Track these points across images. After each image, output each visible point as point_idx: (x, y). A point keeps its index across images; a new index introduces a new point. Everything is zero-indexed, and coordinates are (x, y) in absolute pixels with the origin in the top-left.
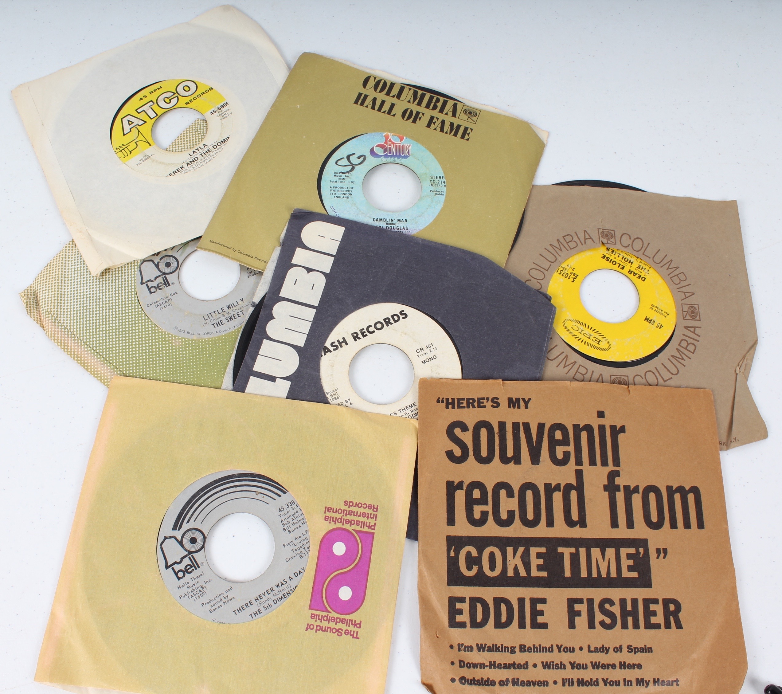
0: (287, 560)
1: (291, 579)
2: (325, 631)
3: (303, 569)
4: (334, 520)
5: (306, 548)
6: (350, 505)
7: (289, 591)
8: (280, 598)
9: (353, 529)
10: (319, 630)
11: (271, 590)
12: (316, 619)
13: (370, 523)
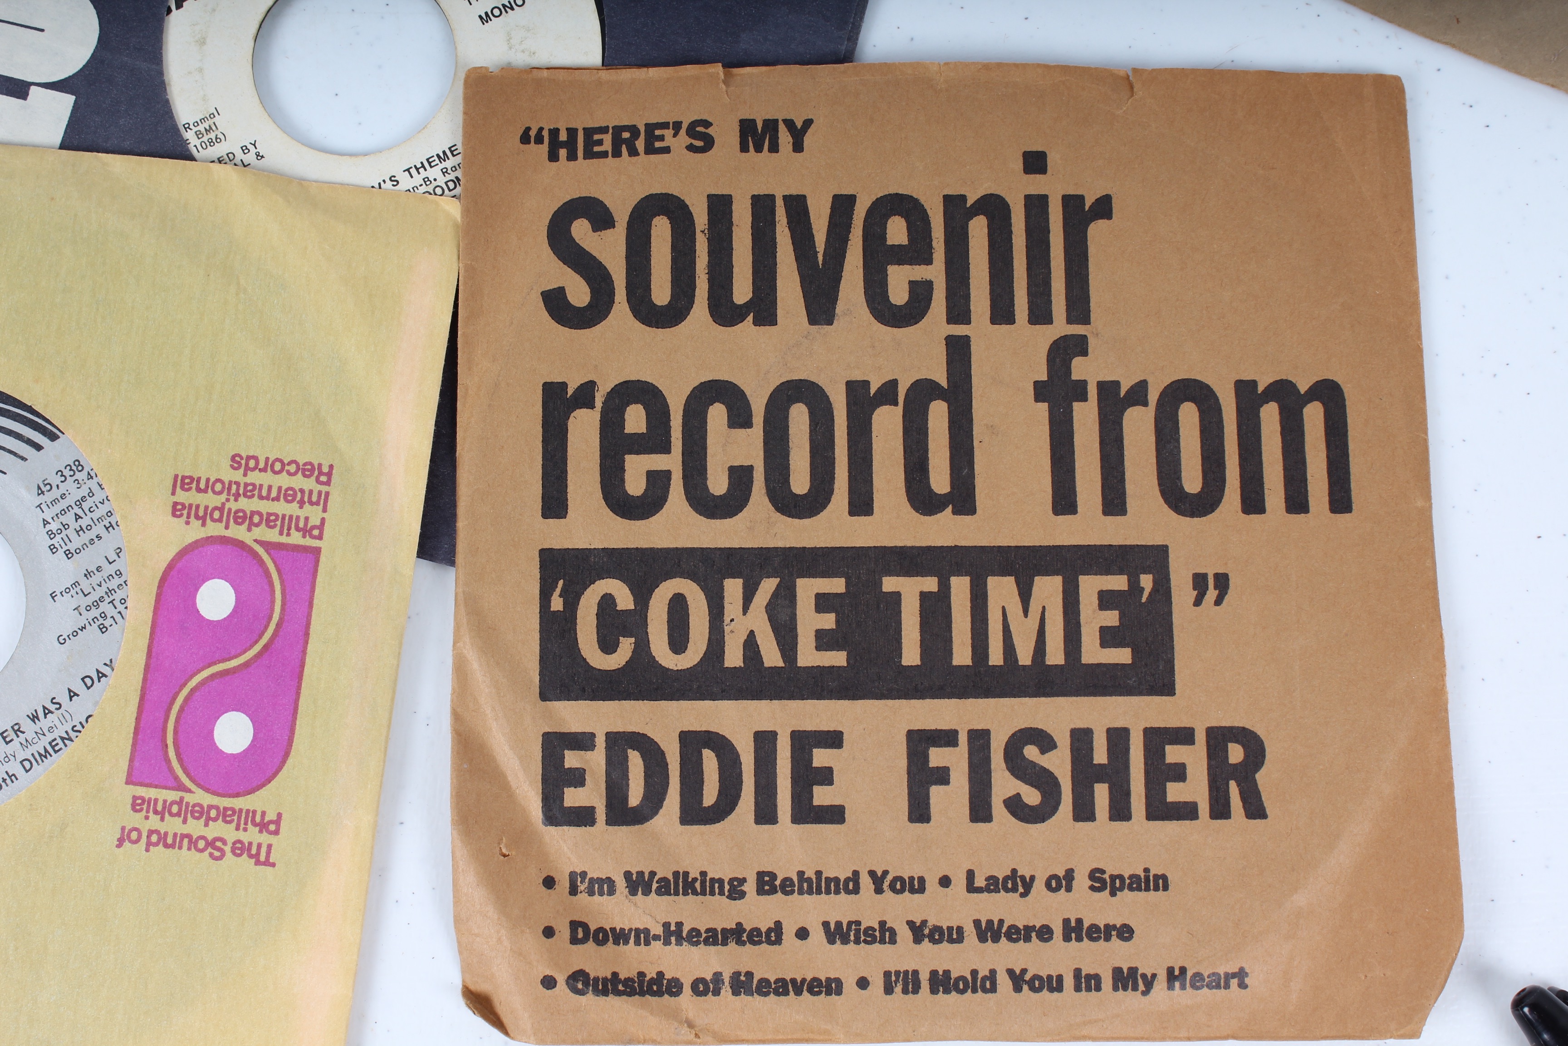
0: (61, 639)
1: (72, 694)
2: (172, 846)
3: (110, 664)
4: (201, 513)
5: (117, 603)
7: (66, 732)
8: (40, 755)
9: (255, 541)
10: (156, 844)
11: (15, 732)
12: (148, 812)
13: (307, 519)
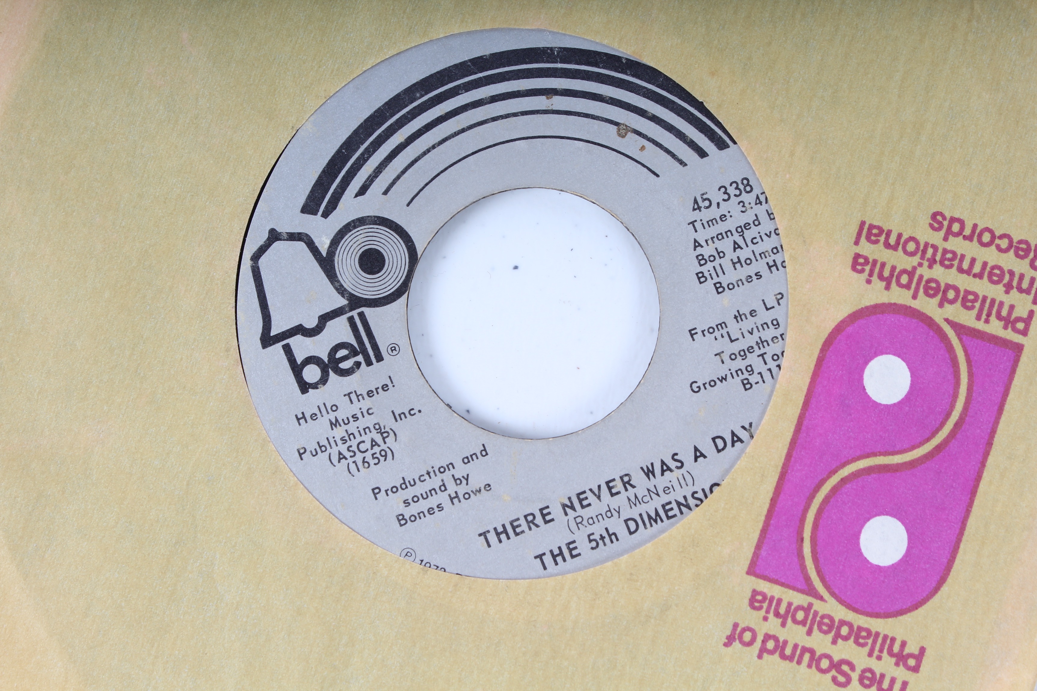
0: (695, 386)
1: (698, 455)
2: (790, 658)
3: (749, 428)
4: (886, 273)
5: (768, 358)
6: (949, 232)
7: (685, 497)
8: (650, 517)
9: (947, 320)
10: (771, 652)
11: (624, 484)
12: (768, 612)
13: (1012, 307)
